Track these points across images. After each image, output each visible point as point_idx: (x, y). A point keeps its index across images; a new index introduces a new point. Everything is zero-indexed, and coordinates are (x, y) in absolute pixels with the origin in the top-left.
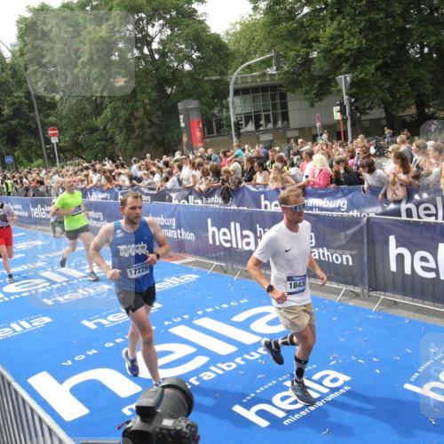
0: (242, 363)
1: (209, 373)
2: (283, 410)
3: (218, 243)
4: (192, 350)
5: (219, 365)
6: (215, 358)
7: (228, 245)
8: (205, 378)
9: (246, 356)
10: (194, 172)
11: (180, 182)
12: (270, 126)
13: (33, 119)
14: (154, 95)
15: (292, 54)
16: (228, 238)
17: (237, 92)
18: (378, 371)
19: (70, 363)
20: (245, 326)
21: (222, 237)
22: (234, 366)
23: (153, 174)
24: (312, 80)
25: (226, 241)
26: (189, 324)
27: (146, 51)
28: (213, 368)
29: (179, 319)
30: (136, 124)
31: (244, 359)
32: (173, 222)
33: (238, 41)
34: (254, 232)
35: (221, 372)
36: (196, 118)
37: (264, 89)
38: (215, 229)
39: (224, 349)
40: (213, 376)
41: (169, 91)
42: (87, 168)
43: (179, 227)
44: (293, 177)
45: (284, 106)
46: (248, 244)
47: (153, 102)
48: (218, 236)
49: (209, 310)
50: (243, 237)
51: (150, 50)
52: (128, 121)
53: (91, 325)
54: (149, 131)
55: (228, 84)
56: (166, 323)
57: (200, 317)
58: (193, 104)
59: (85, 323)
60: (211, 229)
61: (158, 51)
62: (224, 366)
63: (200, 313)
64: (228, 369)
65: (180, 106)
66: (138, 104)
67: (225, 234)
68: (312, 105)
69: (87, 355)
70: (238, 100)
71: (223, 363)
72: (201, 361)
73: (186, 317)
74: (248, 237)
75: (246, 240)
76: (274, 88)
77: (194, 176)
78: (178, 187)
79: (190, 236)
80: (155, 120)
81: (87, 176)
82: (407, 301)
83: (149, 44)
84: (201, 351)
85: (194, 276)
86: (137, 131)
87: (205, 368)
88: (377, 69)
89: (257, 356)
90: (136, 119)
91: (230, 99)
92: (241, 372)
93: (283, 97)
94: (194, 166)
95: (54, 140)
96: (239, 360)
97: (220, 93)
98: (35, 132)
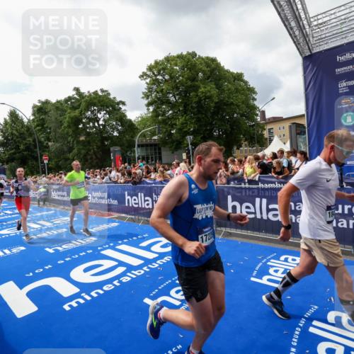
0: (148, 270)
1: (127, 278)
2: (178, 300)
3: (131, 205)
4: (115, 263)
5: (133, 272)
6: (130, 268)
7: (137, 206)
8: (124, 281)
9: (150, 266)
10: (118, 174)
11: (110, 179)
12: (153, 162)
13: (36, 152)
14: (99, 144)
15: (164, 130)
16: (137, 202)
17: (139, 146)
18: (232, 271)
19: (31, 274)
20: (148, 248)
21: (133, 202)
22: (142, 272)
23: (96, 175)
24: (173, 142)
25: (135, 204)
26: (113, 248)
27: (96, 124)
28: (128, 274)
29: (107, 246)
30: (89, 157)
31: (148, 268)
32: (106, 195)
33: (139, 125)
34: (152, 198)
35: (134, 276)
36: (118, 155)
37: (151, 145)
38: (129, 197)
39: (136, 262)
40: (129, 279)
41: (106, 143)
42: (61, 173)
43: (109, 197)
44: (169, 175)
45: (160, 153)
46: (148, 205)
47: (98, 147)
48: (131, 201)
49: (125, 241)
50: (145, 201)
51: (98, 124)
52: (85, 156)
53: (51, 251)
54: (95, 161)
55: (134, 142)
56: (99, 248)
57: (120, 244)
58: (118, 148)
59: (47, 249)
60: (127, 197)
61: (102, 125)
62: (136, 273)
63: (120, 242)
64: (139, 274)
65: (112, 149)
66: (91, 148)
67: (135, 200)
68: (173, 153)
69: (44, 269)
70: (139, 150)
71: (135, 271)
72: (121, 270)
73: (112, 244)
74: (148, 200)
75: (147, 203)
76: (155, 145)
77: (118, 176)
78: (109, 181)
79: (115, 202)
80: (99, 156)
81: (61, 177)
82: (239, 232)
83: (98, 122)
84: (121, 264)
85: (116, 224)
86: (90, 161)
87: (124, 274)
88: (201, 138)
89: (157, 265)
90: (89, 155)
91: (136, 149)
92: (147, 276)
93: (160, 149)
94: (118, 171)
95: (46, 162)
96: (145, 268)
97: (131, 145)
98: (36, 159)
